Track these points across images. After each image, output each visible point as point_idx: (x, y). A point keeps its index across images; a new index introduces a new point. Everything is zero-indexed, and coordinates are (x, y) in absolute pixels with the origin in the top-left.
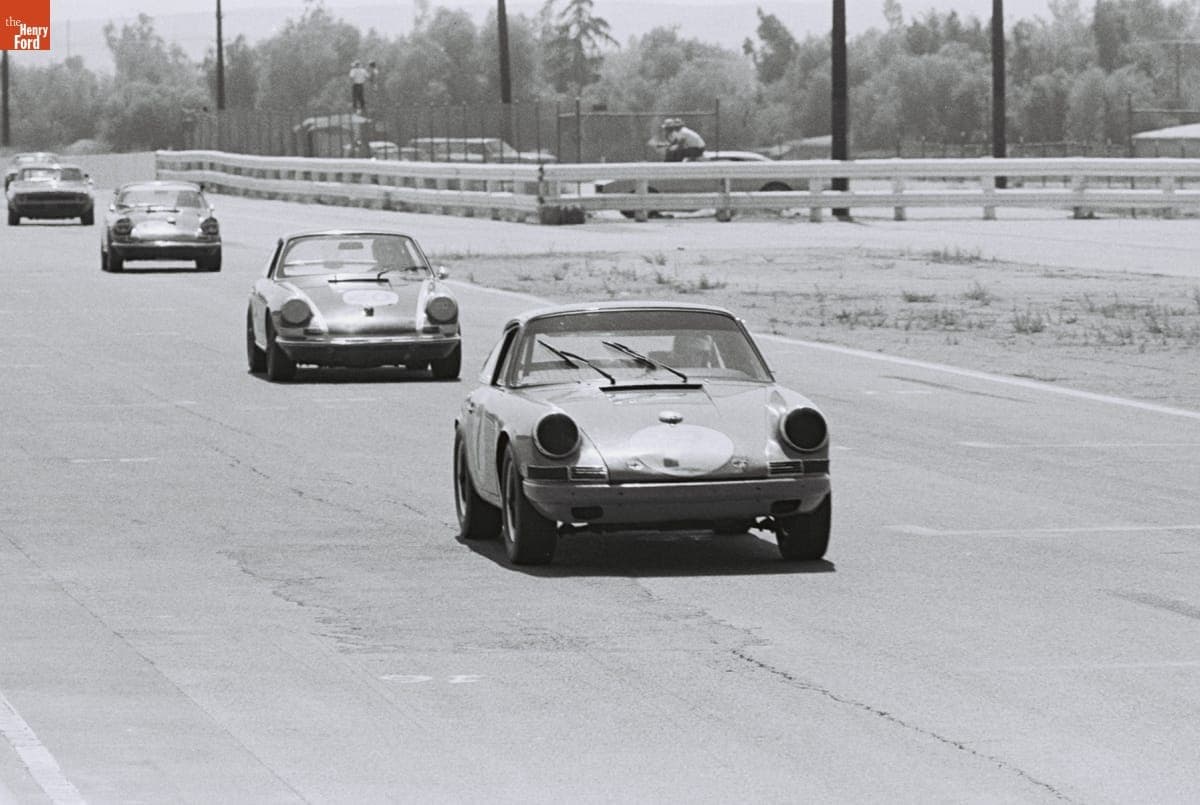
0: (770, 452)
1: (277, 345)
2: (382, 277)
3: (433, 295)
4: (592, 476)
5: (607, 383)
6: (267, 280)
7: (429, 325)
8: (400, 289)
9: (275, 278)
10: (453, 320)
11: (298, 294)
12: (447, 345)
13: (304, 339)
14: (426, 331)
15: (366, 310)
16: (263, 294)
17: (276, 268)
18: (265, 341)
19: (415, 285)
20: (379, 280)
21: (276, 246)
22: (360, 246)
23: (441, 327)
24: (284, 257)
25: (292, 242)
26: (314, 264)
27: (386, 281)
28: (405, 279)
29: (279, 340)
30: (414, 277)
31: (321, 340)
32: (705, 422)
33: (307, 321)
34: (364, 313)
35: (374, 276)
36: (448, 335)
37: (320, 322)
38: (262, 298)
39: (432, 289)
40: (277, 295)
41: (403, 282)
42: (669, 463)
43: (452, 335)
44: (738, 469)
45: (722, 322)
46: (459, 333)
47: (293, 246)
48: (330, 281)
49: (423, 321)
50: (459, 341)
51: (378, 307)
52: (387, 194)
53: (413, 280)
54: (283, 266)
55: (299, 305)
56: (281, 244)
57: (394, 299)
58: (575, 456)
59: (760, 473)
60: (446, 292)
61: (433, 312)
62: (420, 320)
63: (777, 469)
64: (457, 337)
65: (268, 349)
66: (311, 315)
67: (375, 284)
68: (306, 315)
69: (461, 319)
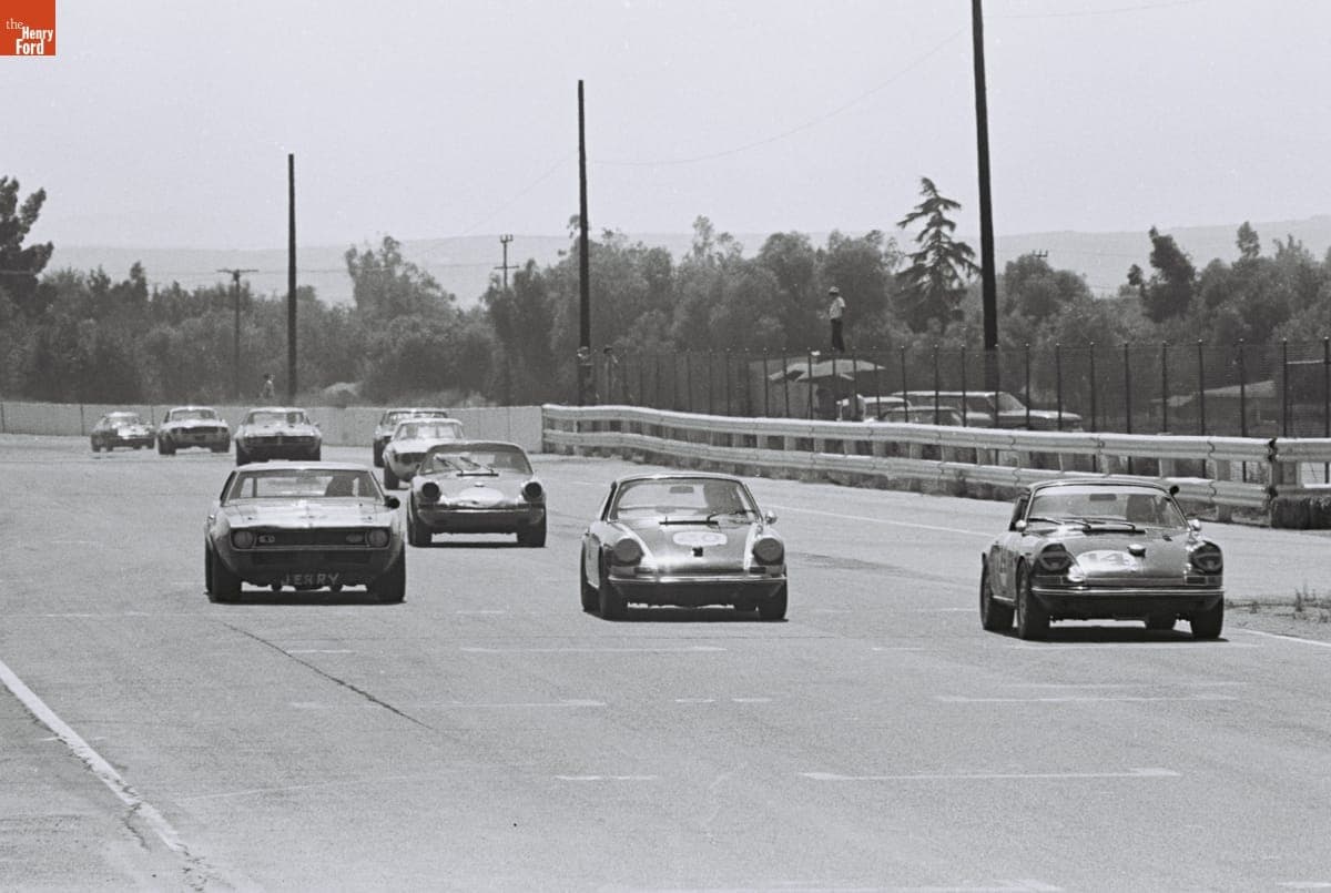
0: (519, 499)
1: (609, 582)
2: (712, 519)
3: (760, 537)
4: (444, 506)
5: (459, 472)
6: (600, 522)
7: (756, 566)
8: (729, 530)
9: (609, 520)
10: (780, 561)
11: (629, 534)
12: (772, 585)
13: (634, 577)
14: (753, 571)
15: (695, 550)
16: (597, 534)
17: (611, 511)
18: (598, 579)
19: (743, 528)
20: (708, 523)
21: (610, 490)
22: (691, 490)
23: (767, 567)
24: (616, 502)
25: (623, 488)
26: (646, 508)
27: (716, 523)
28: (734, 522)
29: (611, 578)
30: (744, 519)
31: (651, 579)
32: (493, 487)
33: (638, 560)
34: (693, 553)
35: (703, 518)
36: (773, 576)
37: (650, 561)
38: (595, 538)
39: (760, 532)
40: (608, 534)
41: (733, 525)
42: (475, 503)
43: (778, 575)
44: (503, 506)
45: (514, 450)
46: (785, 574)
47: (625, 490)
48: (661, 523)
49: (750, 560)
50: (785, 582)
51: (707, 547)
52: (961, 472)
53: (742, 522)
54: (616, 510)
55: (630, 545)
56: (614, 486)
57: (723, 540)
58: (438, 499)
59: (513, 507)
60: (772, 533)
61: (760, 554)
62: (748, 561)
63: (520, 506)
64: (783, 577)
65: (601, 587)
66: (642, 554)
67: (704, 527)
68: (637, 554)
69: (787, 561)
